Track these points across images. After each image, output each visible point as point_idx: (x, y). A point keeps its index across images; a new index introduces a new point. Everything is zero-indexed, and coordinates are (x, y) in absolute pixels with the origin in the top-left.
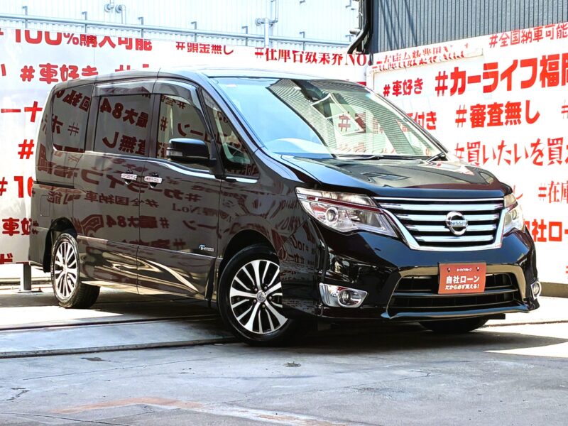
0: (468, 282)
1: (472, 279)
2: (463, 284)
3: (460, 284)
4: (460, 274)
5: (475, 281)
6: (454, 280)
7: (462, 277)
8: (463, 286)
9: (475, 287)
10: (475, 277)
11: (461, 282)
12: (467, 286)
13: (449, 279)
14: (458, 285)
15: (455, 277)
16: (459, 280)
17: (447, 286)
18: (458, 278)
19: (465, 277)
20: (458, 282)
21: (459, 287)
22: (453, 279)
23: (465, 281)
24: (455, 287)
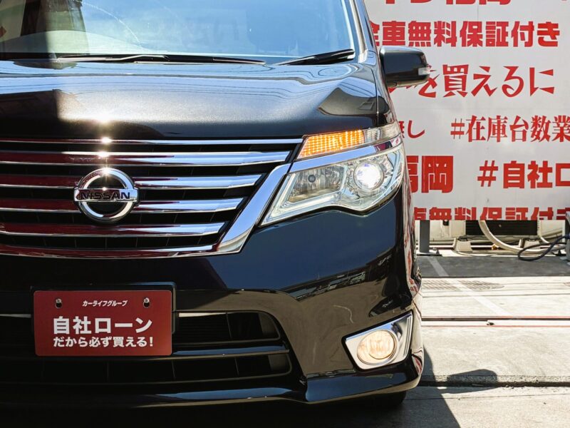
0: (116, 332)
1: (130, 325)
2: (105, 335)
3: (94, 334)
4: (92, 313)
5: (138, 331)
6: (77, 327)
7: (97, 321)
8: (106, 341)
9: (142, 342)
10: (139, 321)
11: (98, 330)
12: (118, 341)
13: (60, 325)
14: (88, 337)
15: (77, 319)
16: (91, 327)
17: (56, 339)
18: (86, 322)
19: (108, 321)
20: (86, 331)
21: (94, 343)
22: (72, 324)
23: (108, 330)
24: (83, 343)
